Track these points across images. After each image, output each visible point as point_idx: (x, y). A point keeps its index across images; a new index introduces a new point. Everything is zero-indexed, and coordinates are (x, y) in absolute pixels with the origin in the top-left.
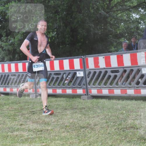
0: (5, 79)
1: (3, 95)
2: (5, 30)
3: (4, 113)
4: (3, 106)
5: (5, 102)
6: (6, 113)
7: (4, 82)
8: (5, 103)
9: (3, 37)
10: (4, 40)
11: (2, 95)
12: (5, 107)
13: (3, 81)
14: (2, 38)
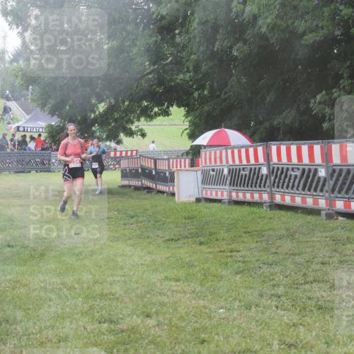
0: (347, 179)
1: (342, 218)
2: (349, 62)
3: (347, 261)
4: (344, 245)
5: (347, 234)
6: (351, 260)
7: (346, 187)
8: (348, 238)
9: (343, 78)
10: (347, 87)
11: (340, 218)
12: (349, 246)
13: (344, 183)
14: (341, 82)
